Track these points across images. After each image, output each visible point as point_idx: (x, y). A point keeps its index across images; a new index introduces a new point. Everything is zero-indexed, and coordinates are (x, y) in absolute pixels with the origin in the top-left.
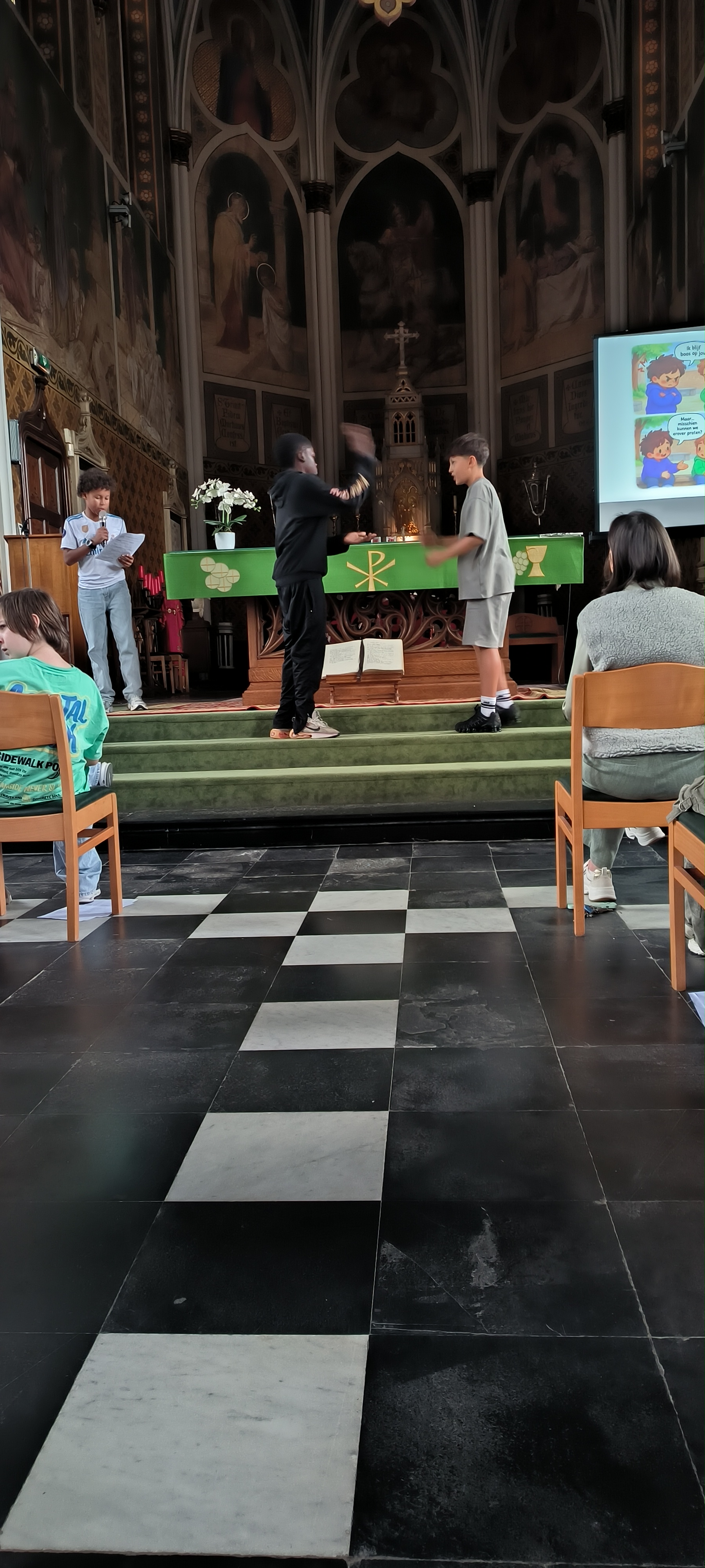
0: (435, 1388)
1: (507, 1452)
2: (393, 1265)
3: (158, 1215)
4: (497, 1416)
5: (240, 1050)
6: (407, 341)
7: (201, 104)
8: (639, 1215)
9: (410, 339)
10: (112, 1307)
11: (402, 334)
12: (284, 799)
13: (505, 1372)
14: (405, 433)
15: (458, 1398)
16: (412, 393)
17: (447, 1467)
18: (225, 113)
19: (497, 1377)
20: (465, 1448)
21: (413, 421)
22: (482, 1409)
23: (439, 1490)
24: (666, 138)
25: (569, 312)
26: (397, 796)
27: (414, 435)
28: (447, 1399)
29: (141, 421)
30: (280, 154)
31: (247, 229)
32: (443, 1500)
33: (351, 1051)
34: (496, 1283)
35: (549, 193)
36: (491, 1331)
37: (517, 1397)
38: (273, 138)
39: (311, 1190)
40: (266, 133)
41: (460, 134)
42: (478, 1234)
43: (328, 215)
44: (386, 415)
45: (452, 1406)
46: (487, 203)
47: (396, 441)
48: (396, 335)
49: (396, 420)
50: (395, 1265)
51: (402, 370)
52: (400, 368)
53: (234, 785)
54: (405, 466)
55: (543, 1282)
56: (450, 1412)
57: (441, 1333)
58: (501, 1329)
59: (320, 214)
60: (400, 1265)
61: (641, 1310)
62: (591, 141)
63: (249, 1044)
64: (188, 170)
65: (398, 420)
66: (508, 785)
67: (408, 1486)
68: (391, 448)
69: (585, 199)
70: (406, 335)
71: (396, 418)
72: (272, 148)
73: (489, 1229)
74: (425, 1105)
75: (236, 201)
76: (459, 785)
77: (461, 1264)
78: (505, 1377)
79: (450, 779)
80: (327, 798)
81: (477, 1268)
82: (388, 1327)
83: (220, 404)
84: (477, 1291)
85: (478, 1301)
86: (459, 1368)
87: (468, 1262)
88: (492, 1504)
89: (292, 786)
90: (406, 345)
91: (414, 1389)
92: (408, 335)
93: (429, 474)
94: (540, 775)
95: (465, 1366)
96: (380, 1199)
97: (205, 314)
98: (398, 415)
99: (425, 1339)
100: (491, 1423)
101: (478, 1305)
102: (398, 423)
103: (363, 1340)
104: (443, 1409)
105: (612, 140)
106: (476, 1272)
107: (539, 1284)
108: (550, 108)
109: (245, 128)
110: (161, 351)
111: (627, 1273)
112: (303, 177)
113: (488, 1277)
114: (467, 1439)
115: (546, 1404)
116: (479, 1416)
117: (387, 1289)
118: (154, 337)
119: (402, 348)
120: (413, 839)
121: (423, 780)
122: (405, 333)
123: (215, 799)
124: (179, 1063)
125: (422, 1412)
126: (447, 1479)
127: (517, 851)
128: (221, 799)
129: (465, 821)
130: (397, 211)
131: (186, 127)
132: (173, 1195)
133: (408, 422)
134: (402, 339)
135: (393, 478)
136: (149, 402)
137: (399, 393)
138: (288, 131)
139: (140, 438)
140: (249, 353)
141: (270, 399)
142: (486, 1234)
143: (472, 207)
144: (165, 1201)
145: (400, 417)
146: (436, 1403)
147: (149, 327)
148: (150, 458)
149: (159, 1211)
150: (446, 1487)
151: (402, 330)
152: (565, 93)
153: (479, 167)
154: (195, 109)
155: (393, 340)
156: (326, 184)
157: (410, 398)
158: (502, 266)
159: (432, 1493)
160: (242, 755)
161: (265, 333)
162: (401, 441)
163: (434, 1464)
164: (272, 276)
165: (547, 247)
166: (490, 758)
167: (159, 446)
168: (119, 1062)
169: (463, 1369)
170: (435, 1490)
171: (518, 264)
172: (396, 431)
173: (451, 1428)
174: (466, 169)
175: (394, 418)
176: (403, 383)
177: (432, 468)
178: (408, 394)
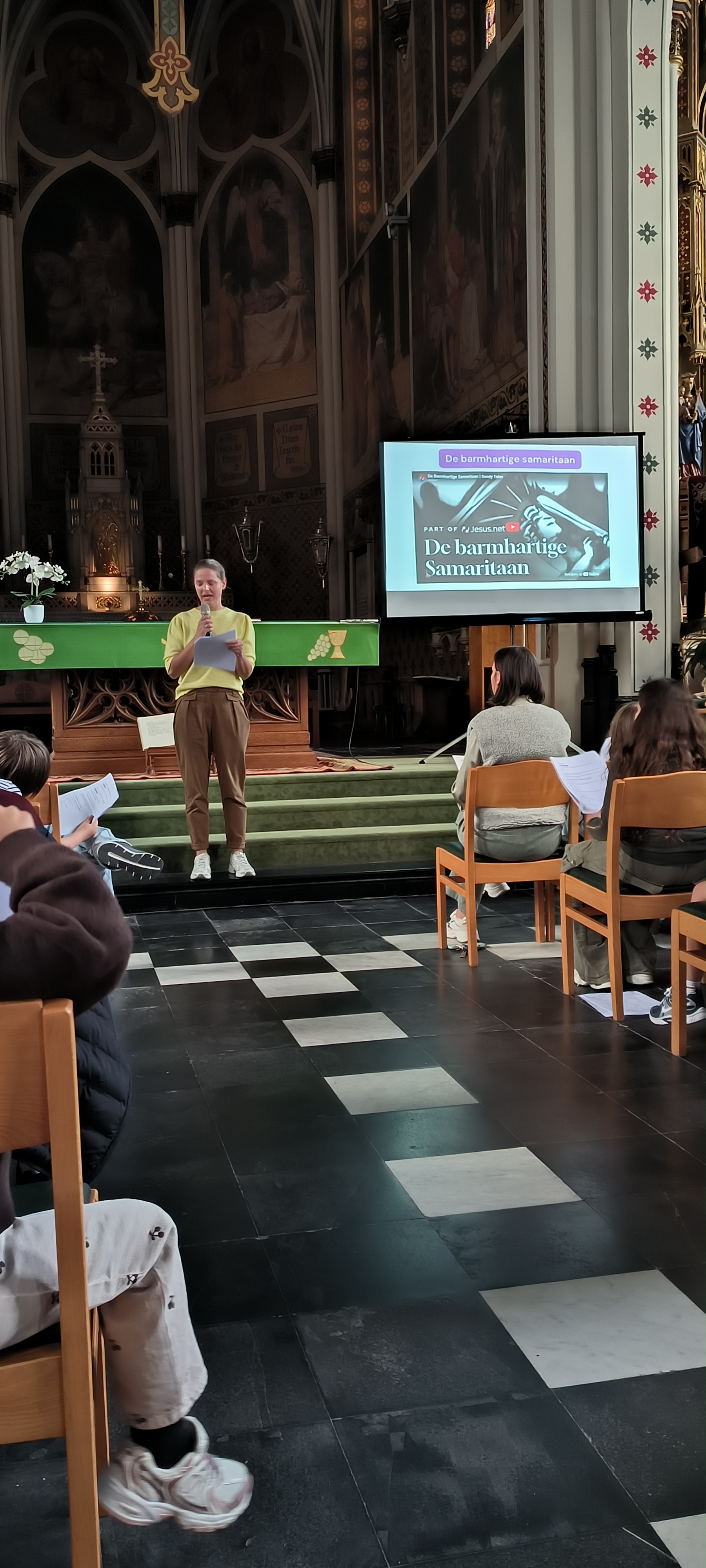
6: (104, 366)
9: (107, 364)
11: (98, 358)
14: (102, 465)
16: (110, 422)
21: (112, 453)
25: (279, 353)
27: (112, 468)
35: (255, 228)
41: (157, 154)
43: (11, 219)
44: (83, 442)
46: (188, 230)
47: (93, 473)
48: (91, 359)
49: (94, 451)
51: (100, 397)
52: (97, 393)
54: (105, 501)
59: (3, 218)
62: (300, 183)
68: (87, 480)
69: (293, 243)
70: (102, 359)
71: (93, 448)
90: (102, 370)
92: (105, 359)
93: (131, 511)
98: (95, 445)
102: (96, 453)
108: (256, 142)
119: (98, 372)
122: (101, 357)
130: (88, 224)
133: (106, 453)
134: (98, 363)
135: (91, 513)
137: (96, 421)
143: (170, 229)
145: (97, 448)
151: (98, 353)
152: (271, 130)
153: (179, 189)
155: (89, 362)
156: (8, 186)
157: (108, 427)
162: (99, 473)
165: (254, 283)
171: (222, 296)
172: (93, 462)
174: (163, 189)
175: (91, 448)
176: (100, 410)
177: (135, 505)
178: (107, 423)
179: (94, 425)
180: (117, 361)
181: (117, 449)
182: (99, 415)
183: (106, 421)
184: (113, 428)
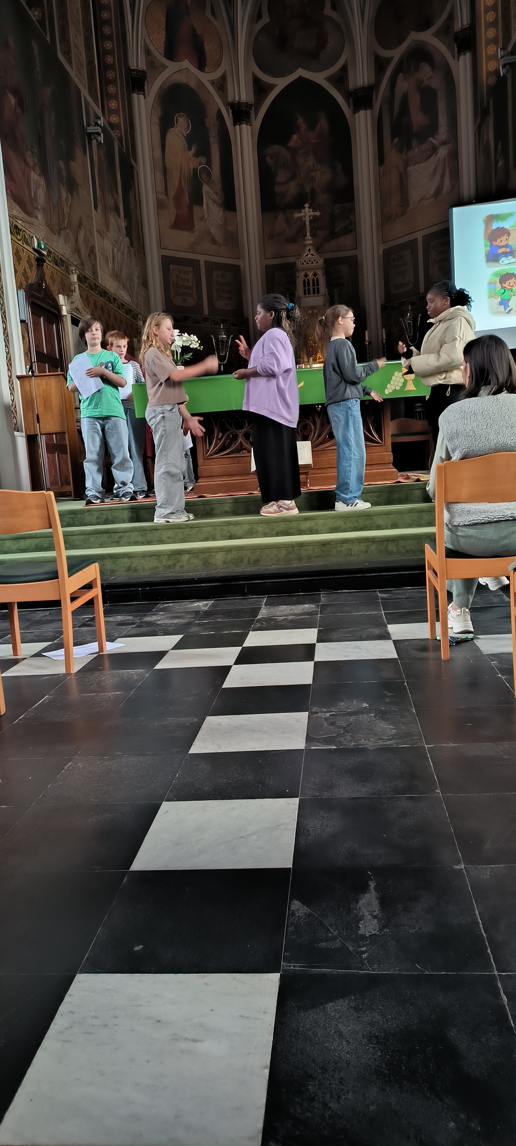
0: (330, 1015)
1: (384, 1066)
2: (299, 918)
3: (124, 881)
4: (377, 1037)
5: (189, 753)
6: (311, 218)
7: (152, 48)
8: (489, 877)
9: (313, 216)
10: (88, 953)
11: (307, 213)
12: (225, 563)
13: (384, 1002)
14: (311, 287)
15: (347, 1023)
16: (316, 256)
17: (338, 1079)
18: (170, 54)
19: (378, 1006)
20: (352, 1063)
21: (317, 278)
22: (365, 1032)
23: (331, 1097)
24: (502, 53)
25: (432, 191)
26: (309, 558)
27: (318, 289)
28: (339, 1025)
29: (116, 286)
30: (213, 83)
31: (190, 140)
32: (334, 1105)
33: (272, 752)
34: (378, 931)
35: (415, 101)
36: (374, 970)
37: (392, 1022)
38: (206, 70)
39: (239, 860)
40: (201, 66)
41: (346, 60)
42: (365, 893)
43: (249, 127)
44: (297, 273)
45: (342, 1030)
46: (369, 112)
47: (305, 294)
48: (302, 214)
49: (305, 278)
50: (301, 917)
51: (309, 240)
52: (307, 238)
53: (188, 554)
55: (414, 930)
56: (341, 1035)
57: (335, 971)
58: (381, 968)
59: (244, 126)
60: (305, 918)
61: (489, 951)
62: (446, 60)
63: (197, 748)
64: (145, 98)
65: (306, 278)
66: (392, 547)
67: (307, 1094)
68: (302, 299)
69: (442, 105)
70: (310, 214)
71: (305, 276)
72: (206, 78)
73: (374, 889)
74: (326, 792)
75: (181, 120)
76: (355, 548)
77: (351, 917)
78: (383, 1006)
79: (348, 544)
80: (257, 562)
81: (364, 920)
82: (295, 967)
83: (174, 272)
84: (363, 937)
85: (363, 946)
86: (348, 999)
87: (357, 915)
88: (372, 1108)
89: (231, 553)
90: (311, 221)
91: (313, 1016)
92: (312, 213)
94: (416, 539)
95: (353, 998)
96: (291, 866)
97: (160, 205)
98: (306, 274)
99: (324, 976)
100: (372, 1043)
101: (364, 949)
102: (306, 280)
103: (275, 978)
104: (335, 1032)
105: (462, 58)
106: (364, 923)
107: (411, 931)
108: (415, 36)
109: (186, 64)
110: (129, 234)
111: (479, 923)
112: (230, 99)
113: (372, 927)
114: (353, 1056)
115: (414, 1028)
116: (363, 1038)
117: (294, 937)
118: (123, 224)
119: (307, 223)
120: (321, 590)
121: (328, 546)
122: (309, 212)
123: (174, 565)
124: (144, 764)
125: (319, 1035)
126: (337, 1088)
127: (399, 596)
128: (179, 564)
129: (360, 575)
130: (300, 120)
131: (142, 65)
132: (138, 865)
133: (313, 279)
134: (307, 217)
135: (304, 321)
136: (121, 272)
137: (306, 257)
138: (218, 64)
139: (115, 299)
140: (194, 232)
141: (211, 267)
142: (371, 893)
143: (357, 114)
144: (130, 870)
145: (307, 276)
146: (330, 1027)
147: (119, 216)
148: (124, 314)
149: (126, 879)
150: (336, 1094)
151: (307, 210)
152: (425, 25)
153: (362, 84)
154: (148, 52)
155: (301, 217)
156: (247, 103)
158: (381, 158)
159: (325, 1100)
160: (194, 531)
161: (206, 217)
162: (309, 293)
163: (327, 1076)
164: (209, 175)
165: (414, 142)
166: (379, 528)
167: (130, 305)
168: (100, 764)
169: (352, 999)
170: (328, 1097)
171: (393, 157)
172: (305, 286)
173: (341, 1047)
174: (351, 86)
175: (303, 277)
176: (309, 250)
178: (313, 258)
179: (305, 260)
180: (320, 213)
181: (321, 275)
182: (308, 253)
183: (313, 257)
184: (318, 261)
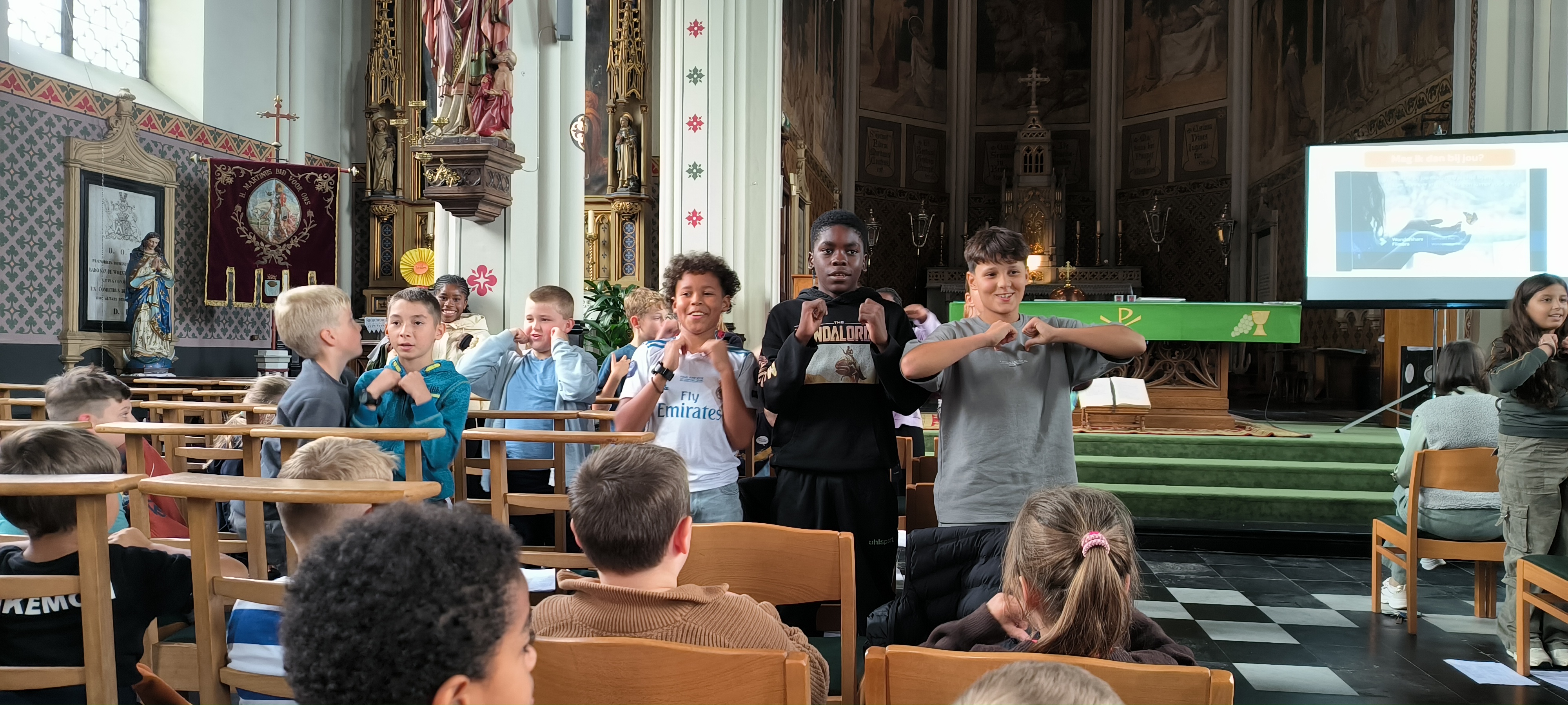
6: (1038, 84)
9: (1042, 83)
11: (1034, 78)
14: (1033, 165)
16: (1041, 129)
21: (1042, 154)
25: (1192, 65)
27: (1042, 167)
47: (1025, 171)
48: (1029, 79)
52: (1032, 107)
54: (1034, 194)
68: (1021, 178)
71: (1026, 151)
83: (871, 135)
90: (1037, 87)
92: (1039, 79)
93: (1056, 202)
97: (863, 60)
98: (1028, 149)
102: (1028, 155)
119: (1033, 90)
122: (1037, 77)
133: (1037, 154)
134: (1034, 83)
135: (1022, 204)
137: (1030, 129)
140: (898, 92)
141: (913, 131)
145: (1030, 151)
151: (1034, 75)
155: (1026, 83)
157: (1040, 134)
161: (912, 75)
162: (1030, 171)
164: (920, 27)
165: (1172, 7)
171: (1144, 21)
172: (1026, 162)
176: (1034, 121)
177: (1059, 196)
179: (1028, 133)
180: (1049, 80)
181: (1046, 150)
182: (1032, 124)
183: (1038, 129)
184: (1044, 134)
